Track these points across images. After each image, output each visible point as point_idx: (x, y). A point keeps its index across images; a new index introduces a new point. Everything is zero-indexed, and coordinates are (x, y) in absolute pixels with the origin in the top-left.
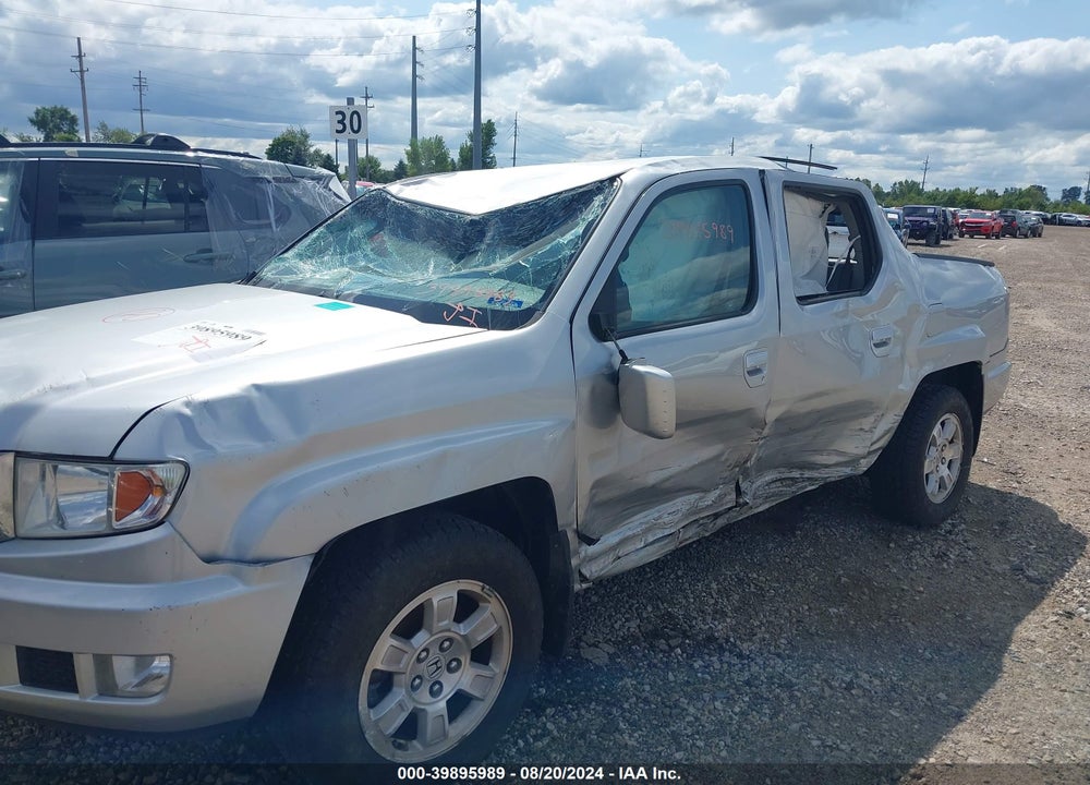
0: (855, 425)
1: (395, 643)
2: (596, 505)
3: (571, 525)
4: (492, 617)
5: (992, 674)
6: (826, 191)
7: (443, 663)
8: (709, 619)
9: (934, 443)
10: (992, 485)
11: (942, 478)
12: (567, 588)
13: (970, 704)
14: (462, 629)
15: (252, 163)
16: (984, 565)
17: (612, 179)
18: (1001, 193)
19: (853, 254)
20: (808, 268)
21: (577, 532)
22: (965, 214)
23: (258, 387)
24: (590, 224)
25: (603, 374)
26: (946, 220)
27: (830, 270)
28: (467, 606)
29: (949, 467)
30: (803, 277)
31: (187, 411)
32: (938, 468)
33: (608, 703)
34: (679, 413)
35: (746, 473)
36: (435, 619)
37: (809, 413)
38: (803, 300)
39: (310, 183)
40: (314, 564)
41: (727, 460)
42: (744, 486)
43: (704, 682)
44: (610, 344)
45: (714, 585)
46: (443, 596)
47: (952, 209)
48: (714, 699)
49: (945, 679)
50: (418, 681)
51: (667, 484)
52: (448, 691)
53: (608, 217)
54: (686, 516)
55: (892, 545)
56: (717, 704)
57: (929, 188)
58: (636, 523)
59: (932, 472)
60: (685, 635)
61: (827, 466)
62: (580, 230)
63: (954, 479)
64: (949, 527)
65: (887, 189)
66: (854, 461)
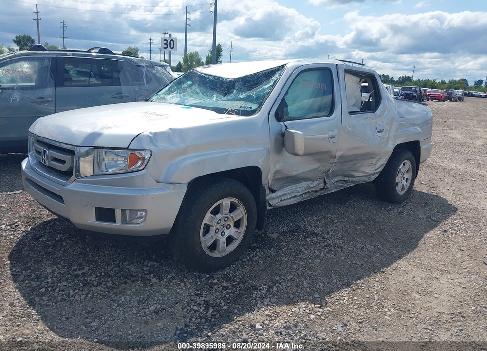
0: (369, 161)
1: (212, 215)
2: (276, 180)
3: (267, 185)
4: (241, 212)
5: (414, 246)
6: (361, 73)
7: (225, 226)
8: (313, 228)
9: (400, 171)
10: (424, 191)
11: (403, 185)
12: (265, 207)
13: (404, 254)
14: (232, 215)
15: (137, 59)
16: (416, 216)
17: (283, 66)
18: (447, 82)
19: (371, 98)
20: (354, 102)
21: (269, 187)
22: (430, 91)
23: (171, 129)
24: (275, 81)
25: (279, 133)
26: (421, 93)
27: (362, 103)
28: (233, 208)
29: (406, 181)
30: (352, 106)
31: (151, 135)
32: (402, 180)
33: (277, 249)
34: (305, 147)
35: (327, 176)
36: (224, 209)
37: (351, 155)
38: (351, 113)
39: (159, 68)
40: (188, 187)
41: (321, 170)
42: (327, 181)
43: (311, 245)
44: (282, 123)
45: (315, 218)
46: (226, 202)
47: (425, 89)
48: (315, 249)
49: (397, 247)
50: (217, 230)
51: (300, 176)
52: (226, 235)
53: (281, 80)
54: (306, 189)
55: (383, 209)
56: (316, 251)
57: (415, 79)
58: (288, 189)
59: (399, 182)
60: (304, 232)
61: (358, 177)
62: (271, 84)
63: (408, 186)
64: (405, 204)
65: (396, 79)
66: (368, 176)
